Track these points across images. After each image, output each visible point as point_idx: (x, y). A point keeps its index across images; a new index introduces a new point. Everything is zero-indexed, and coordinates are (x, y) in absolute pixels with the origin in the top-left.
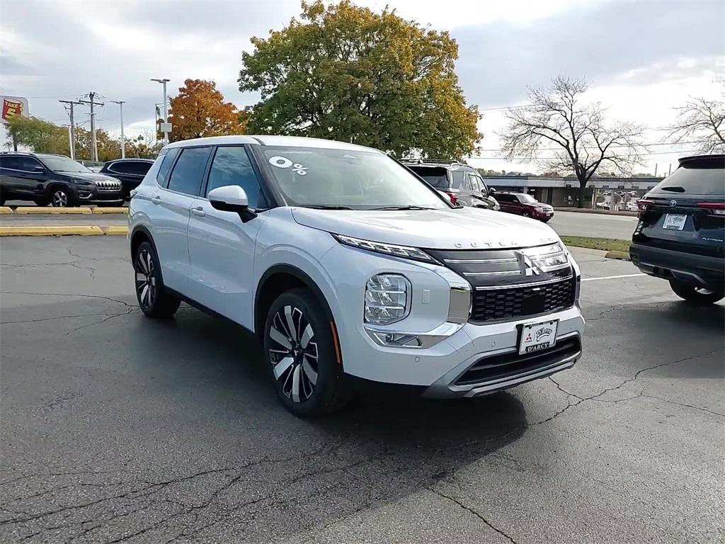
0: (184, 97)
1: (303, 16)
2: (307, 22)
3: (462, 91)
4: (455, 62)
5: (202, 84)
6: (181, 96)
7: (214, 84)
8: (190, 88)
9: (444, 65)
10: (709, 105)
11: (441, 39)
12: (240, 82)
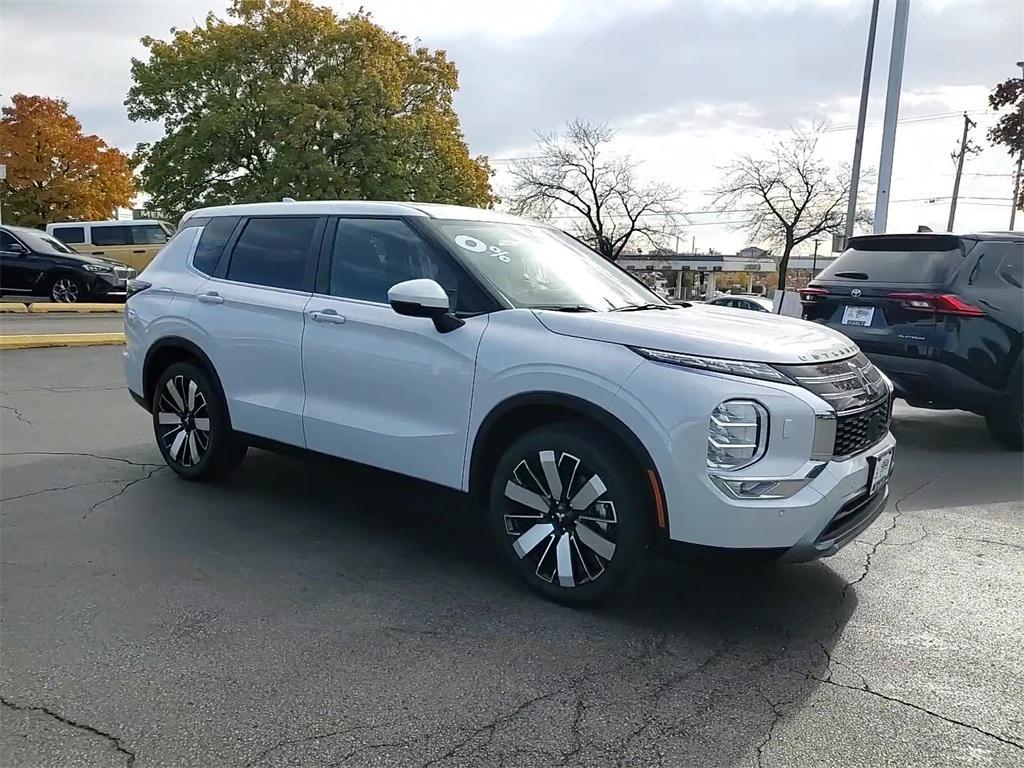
0: (13, 122)
1: (231, 12)
2: (237, 21)
3: (462, 136)
4: (453, 94)
5: (43, 102)
6: (6, 121)
7: (65, 105)
8: (20, 108)
9: (438, 98)
10: (757, 165)
11: (435, 60)
12: (129, 106)
